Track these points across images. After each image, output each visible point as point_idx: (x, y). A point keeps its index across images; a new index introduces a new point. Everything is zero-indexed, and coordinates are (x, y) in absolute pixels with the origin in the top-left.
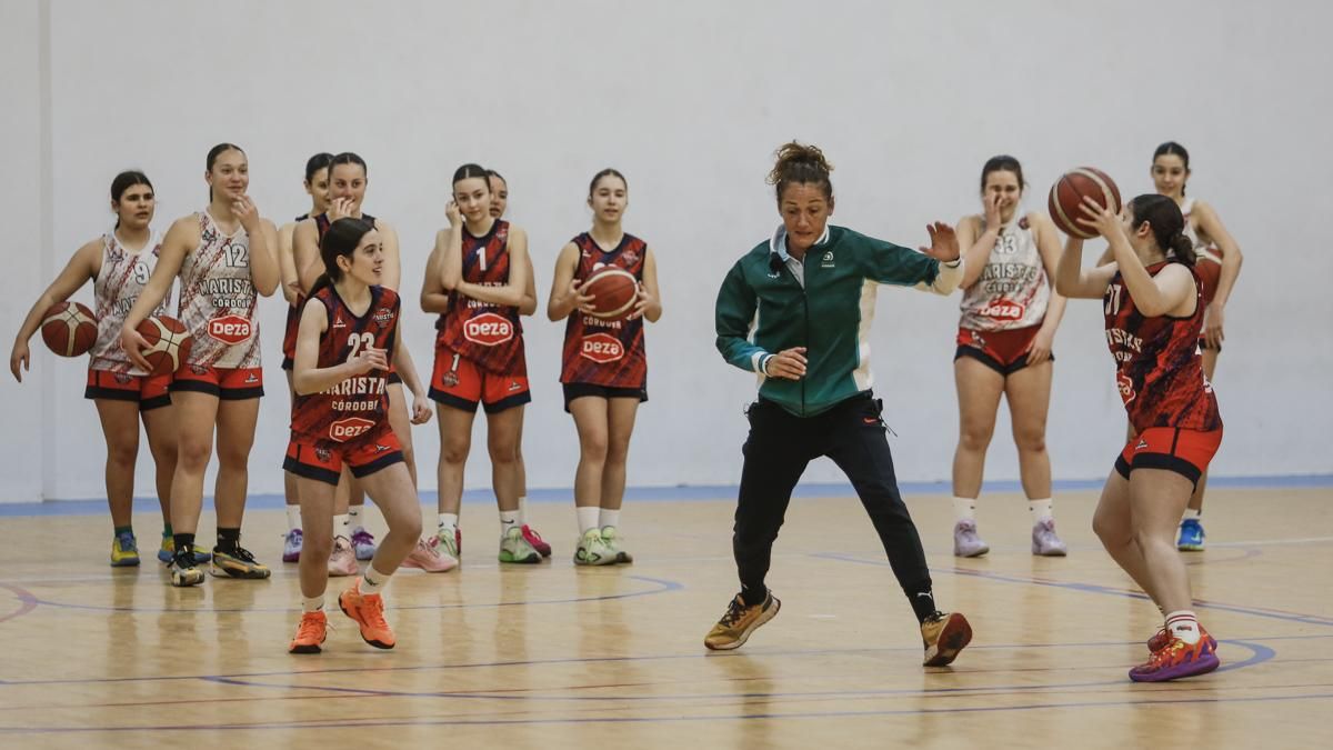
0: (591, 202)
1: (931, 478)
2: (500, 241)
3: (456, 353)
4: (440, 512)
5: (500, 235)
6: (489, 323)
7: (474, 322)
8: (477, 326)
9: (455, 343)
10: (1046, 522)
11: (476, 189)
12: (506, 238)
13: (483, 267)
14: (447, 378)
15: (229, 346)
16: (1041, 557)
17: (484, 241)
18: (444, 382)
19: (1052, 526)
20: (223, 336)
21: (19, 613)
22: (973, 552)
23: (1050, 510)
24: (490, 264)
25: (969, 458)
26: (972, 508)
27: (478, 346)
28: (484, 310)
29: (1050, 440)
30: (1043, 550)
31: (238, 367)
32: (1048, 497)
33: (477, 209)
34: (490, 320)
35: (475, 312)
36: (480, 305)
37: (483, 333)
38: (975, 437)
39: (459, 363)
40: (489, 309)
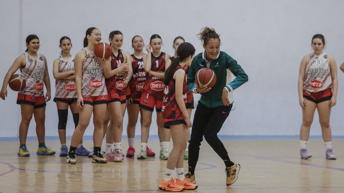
0: (174, 47)
1: (294, 134)
2: (163, 59)
3: (148, 93)
4: (142, 142)
5: (163, 57)
6: (158, 84)
7: (154, 84)
8: (154, 85)
9: (148, 90)
10: (330, 149)
11: (159, 42)
12: (165, 58)
13: (157, 66)
14: (145, 101)
15: (96, 89)
16: (328, 160)
17: (158, 59)
18: (144, 102)
19: (332, 150)
20: (94, 86)
21: (9, 172)
22: (306, 158)
23: (331, 145)
24: (160, 66)
25: (305, 128)
26: (306, 144)
27: (155, 91)
28: (157, 80)
29: (331, 124)
30: (329, 158)
31: (100, 96)
32: (331, 141)
33: (158, 48)
34: (158, 83)
35: (154, 80)
36: (156, 78)
37: (156, 87)
38: (307, 123)
39: (149, 96)
40: (159, 80)
